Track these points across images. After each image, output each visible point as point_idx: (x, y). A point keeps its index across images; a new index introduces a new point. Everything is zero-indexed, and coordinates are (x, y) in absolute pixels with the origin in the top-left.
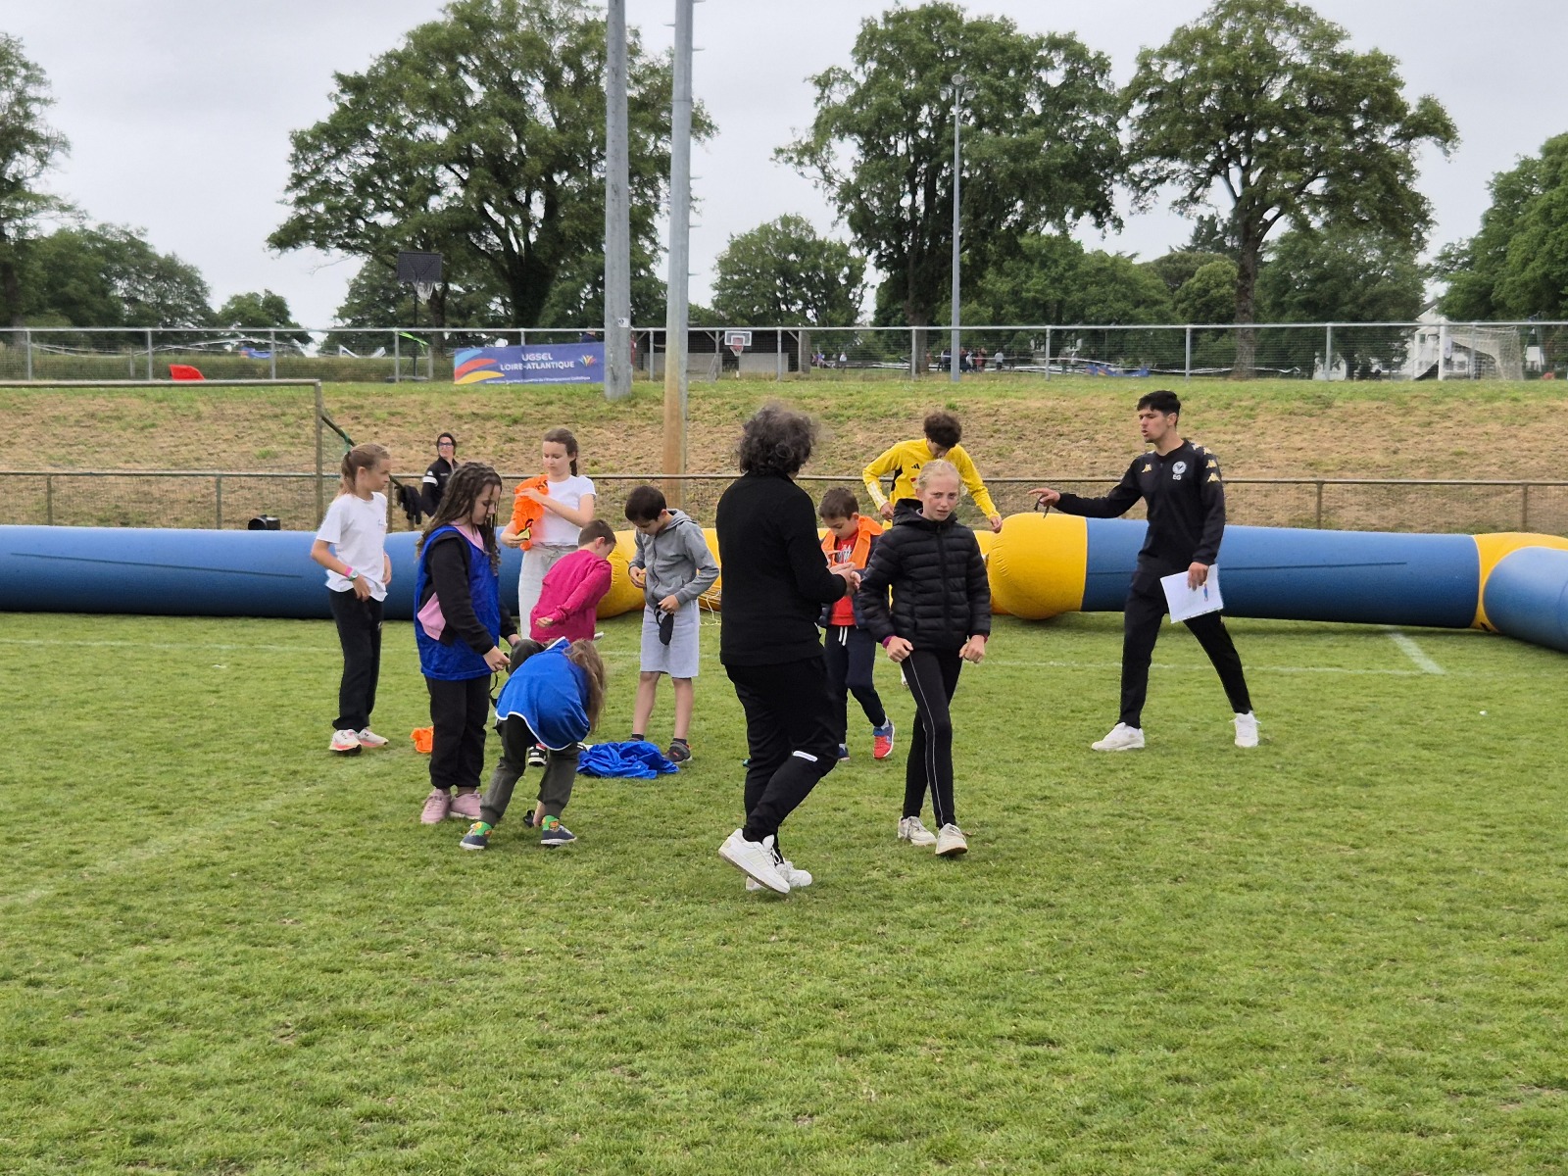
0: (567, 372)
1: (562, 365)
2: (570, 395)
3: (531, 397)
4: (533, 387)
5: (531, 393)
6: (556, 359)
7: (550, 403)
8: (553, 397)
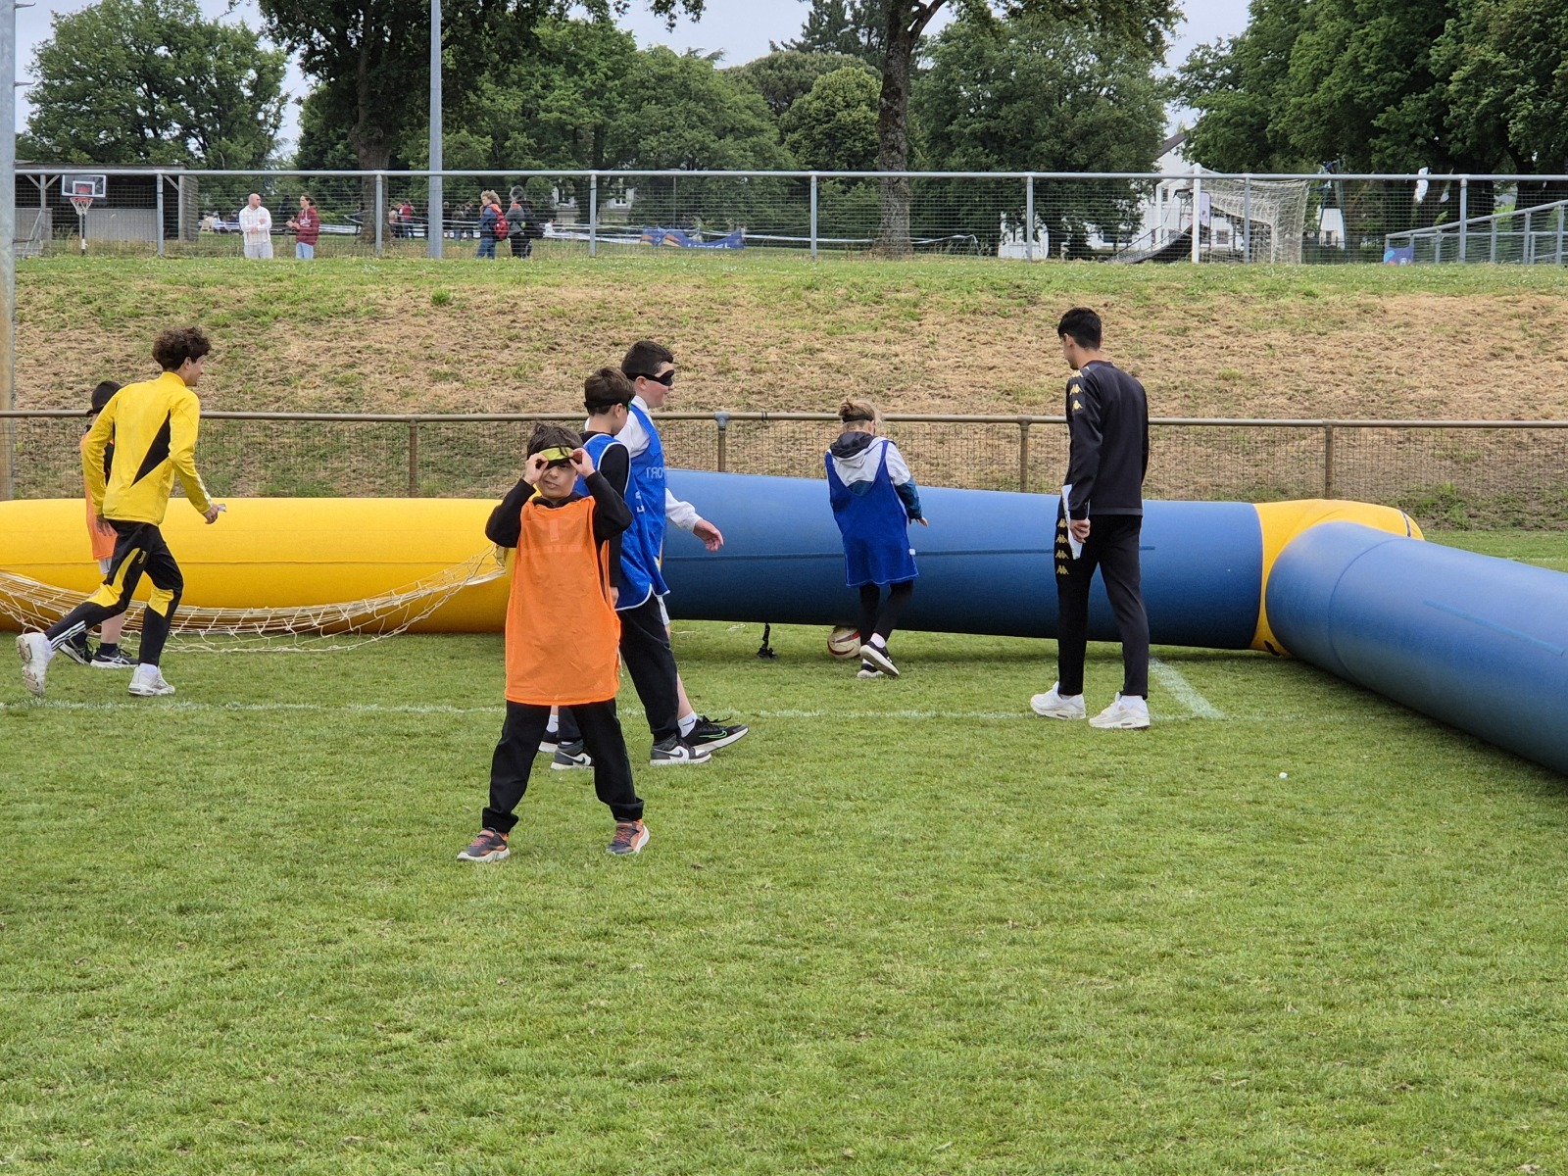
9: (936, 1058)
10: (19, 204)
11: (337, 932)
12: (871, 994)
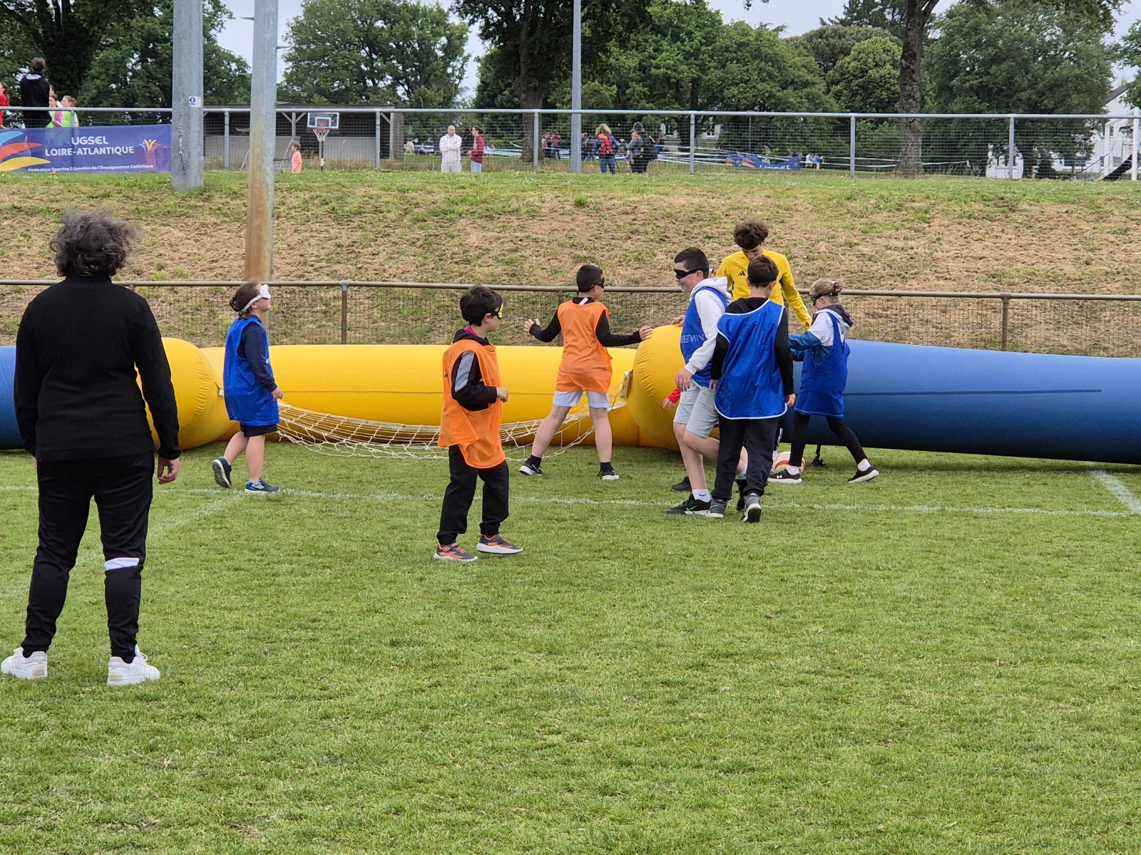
0: (126, 160)
1: (118, 150)
2: (131, 186)
3: (83, 188)
4: (86, 177)
5: (84, 183)
6: (112, 144)
7: (107, 196)
8: (109, 188)
9: (944, 760)
10: (278, 134)
11: (506, 661)
12: (896, 712)
